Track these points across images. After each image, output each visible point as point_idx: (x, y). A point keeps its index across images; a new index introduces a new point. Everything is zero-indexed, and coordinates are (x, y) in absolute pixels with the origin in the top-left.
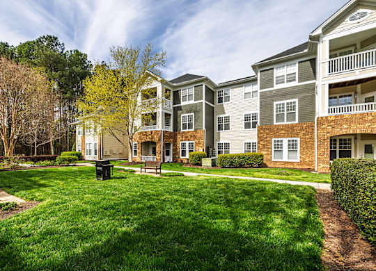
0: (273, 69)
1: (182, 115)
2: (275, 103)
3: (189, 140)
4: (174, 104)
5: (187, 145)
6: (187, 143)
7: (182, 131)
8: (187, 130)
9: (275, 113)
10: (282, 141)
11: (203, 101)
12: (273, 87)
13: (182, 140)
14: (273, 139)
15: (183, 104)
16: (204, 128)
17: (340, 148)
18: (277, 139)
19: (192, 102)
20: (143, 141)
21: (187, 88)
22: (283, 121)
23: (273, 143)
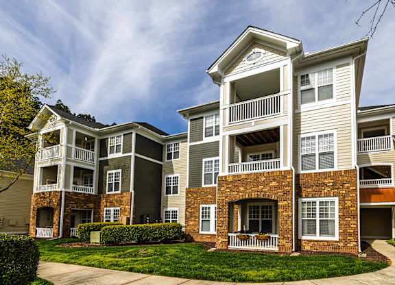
0: (202, 118)
1: (109, 172)
2: (204, 160)
3: (114, 206)
4: (100, 157)
5: (112, 213)
6: (112, 209)
7: (107, 193)
8: (113, 192)
9: (203, 173)
10: (209, 208)
11: (132, 154)
12: (202, 140)
13: (106, 206)
14: (201, 206)
15: (110, 156)
16: (132, 190)
17: (263, 217)
18: (205, 206)
19: (120, 155)
20: (40, 206)
21: (116, 135)
22: (211, 183)
23: (201, 211)
